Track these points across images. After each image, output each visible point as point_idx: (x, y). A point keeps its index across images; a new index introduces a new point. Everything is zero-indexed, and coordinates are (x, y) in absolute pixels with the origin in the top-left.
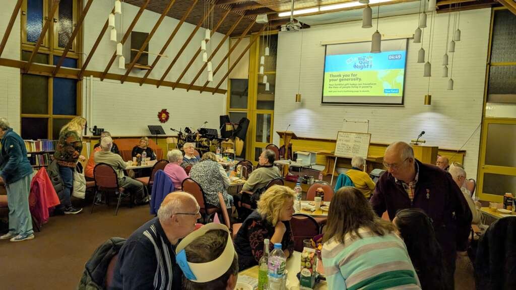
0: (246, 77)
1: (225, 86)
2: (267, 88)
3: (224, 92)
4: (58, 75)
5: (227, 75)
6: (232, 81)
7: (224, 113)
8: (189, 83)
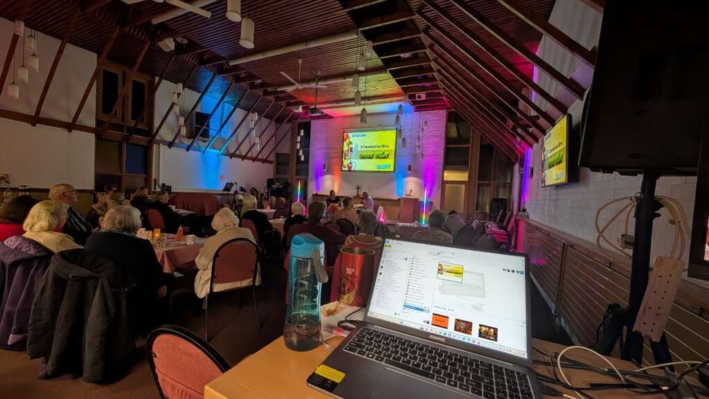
0: (288, 152)
1: (272, 158)
2: (302, 159)
3: (271, 162)
4: (130, 142)
5: (274, 149)
6: (278, 155)
7: (272, 177)
8: (244, 154)
